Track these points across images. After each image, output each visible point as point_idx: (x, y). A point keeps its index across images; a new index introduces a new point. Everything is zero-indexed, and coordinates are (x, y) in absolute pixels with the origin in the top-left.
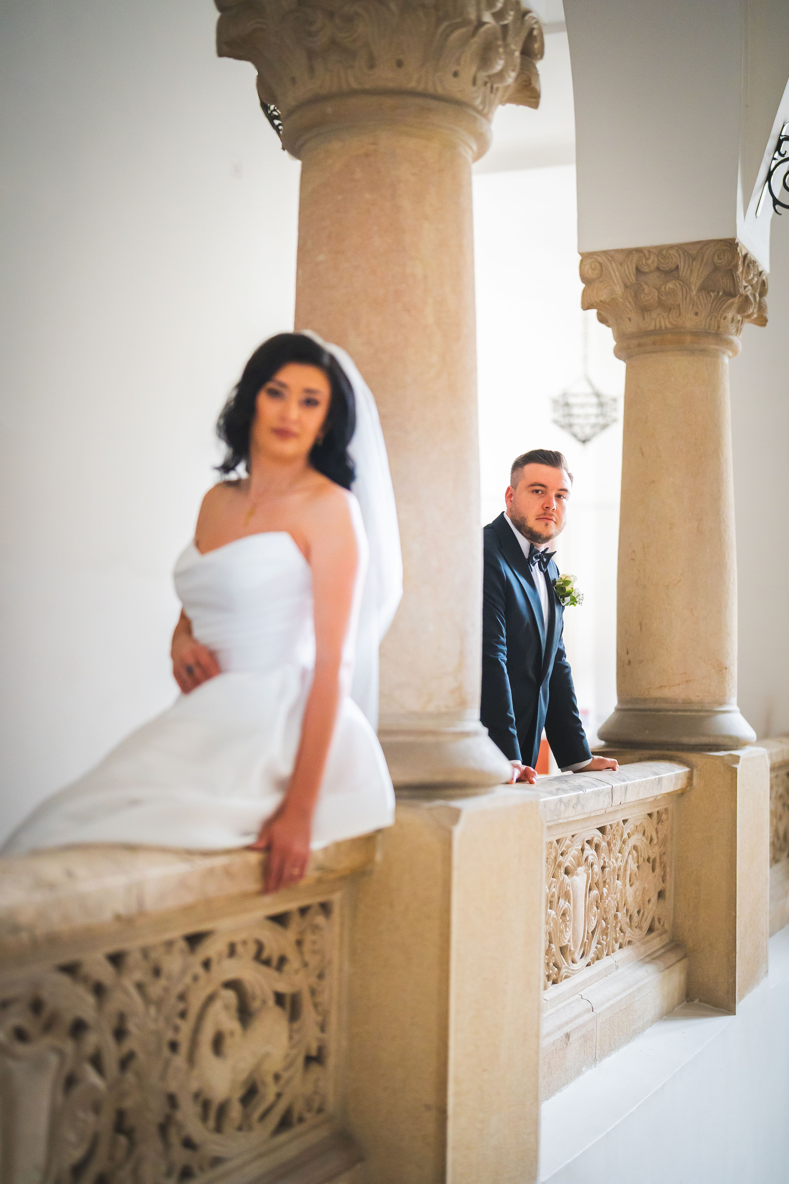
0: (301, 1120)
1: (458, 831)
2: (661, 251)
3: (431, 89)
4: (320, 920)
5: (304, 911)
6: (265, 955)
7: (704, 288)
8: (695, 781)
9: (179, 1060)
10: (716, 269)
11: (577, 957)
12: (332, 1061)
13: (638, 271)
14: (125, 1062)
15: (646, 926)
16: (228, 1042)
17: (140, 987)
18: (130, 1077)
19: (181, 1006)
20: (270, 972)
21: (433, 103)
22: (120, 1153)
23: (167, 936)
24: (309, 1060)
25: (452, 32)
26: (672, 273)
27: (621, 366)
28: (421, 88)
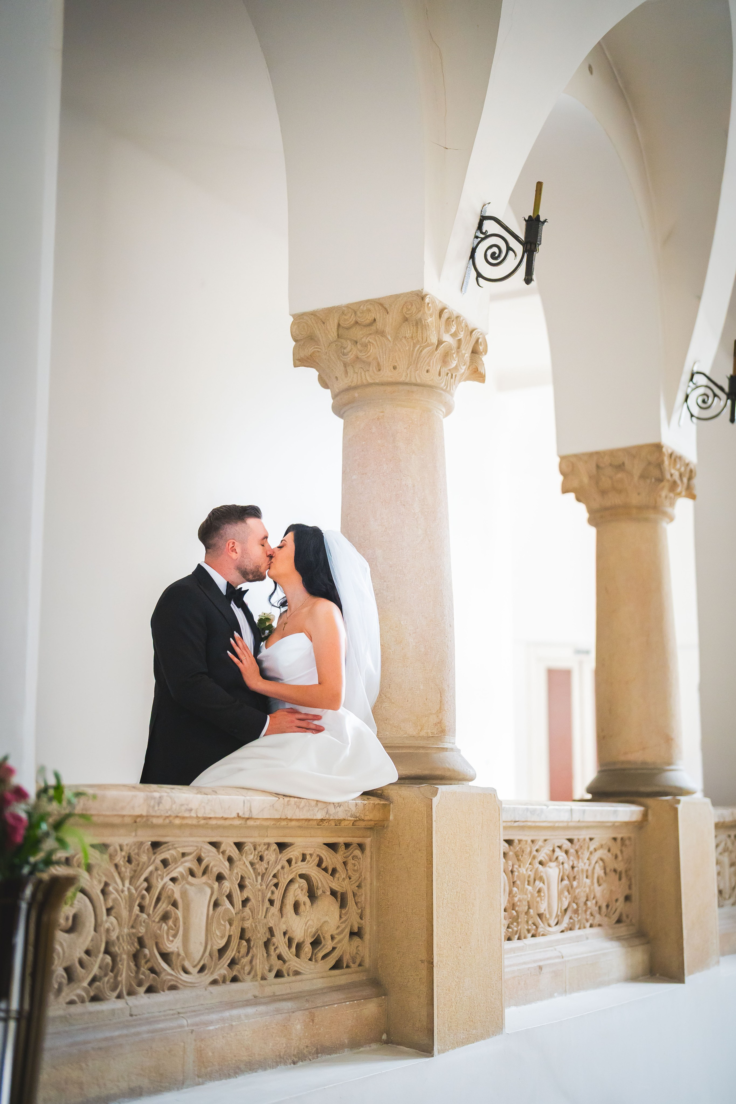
0: (348, 967)
1: (435, 800)
2: (612, 453)
3: (413, 380)
4: (358, 852)
5: (347, 845)
6: (324, 866)
7: (643, 476)
8: (650, 818)
9: (275, 910)
10: (649, 463)
11: (553, 922)
12: (367, 937)
13: (598, 467)
14: (245, 902)
15: (615, 917)
16: (302, 908)
17: (252, 864)
18: (247, 909)
19: (275, 881)
20: (328, 876)
21: (415, 388)
22: (243, 950)
23: (267, 840)
24: (352, 934)
25: (423, 349)
26: (620, 467)
27: (592, 531)
28: (407, 381)
